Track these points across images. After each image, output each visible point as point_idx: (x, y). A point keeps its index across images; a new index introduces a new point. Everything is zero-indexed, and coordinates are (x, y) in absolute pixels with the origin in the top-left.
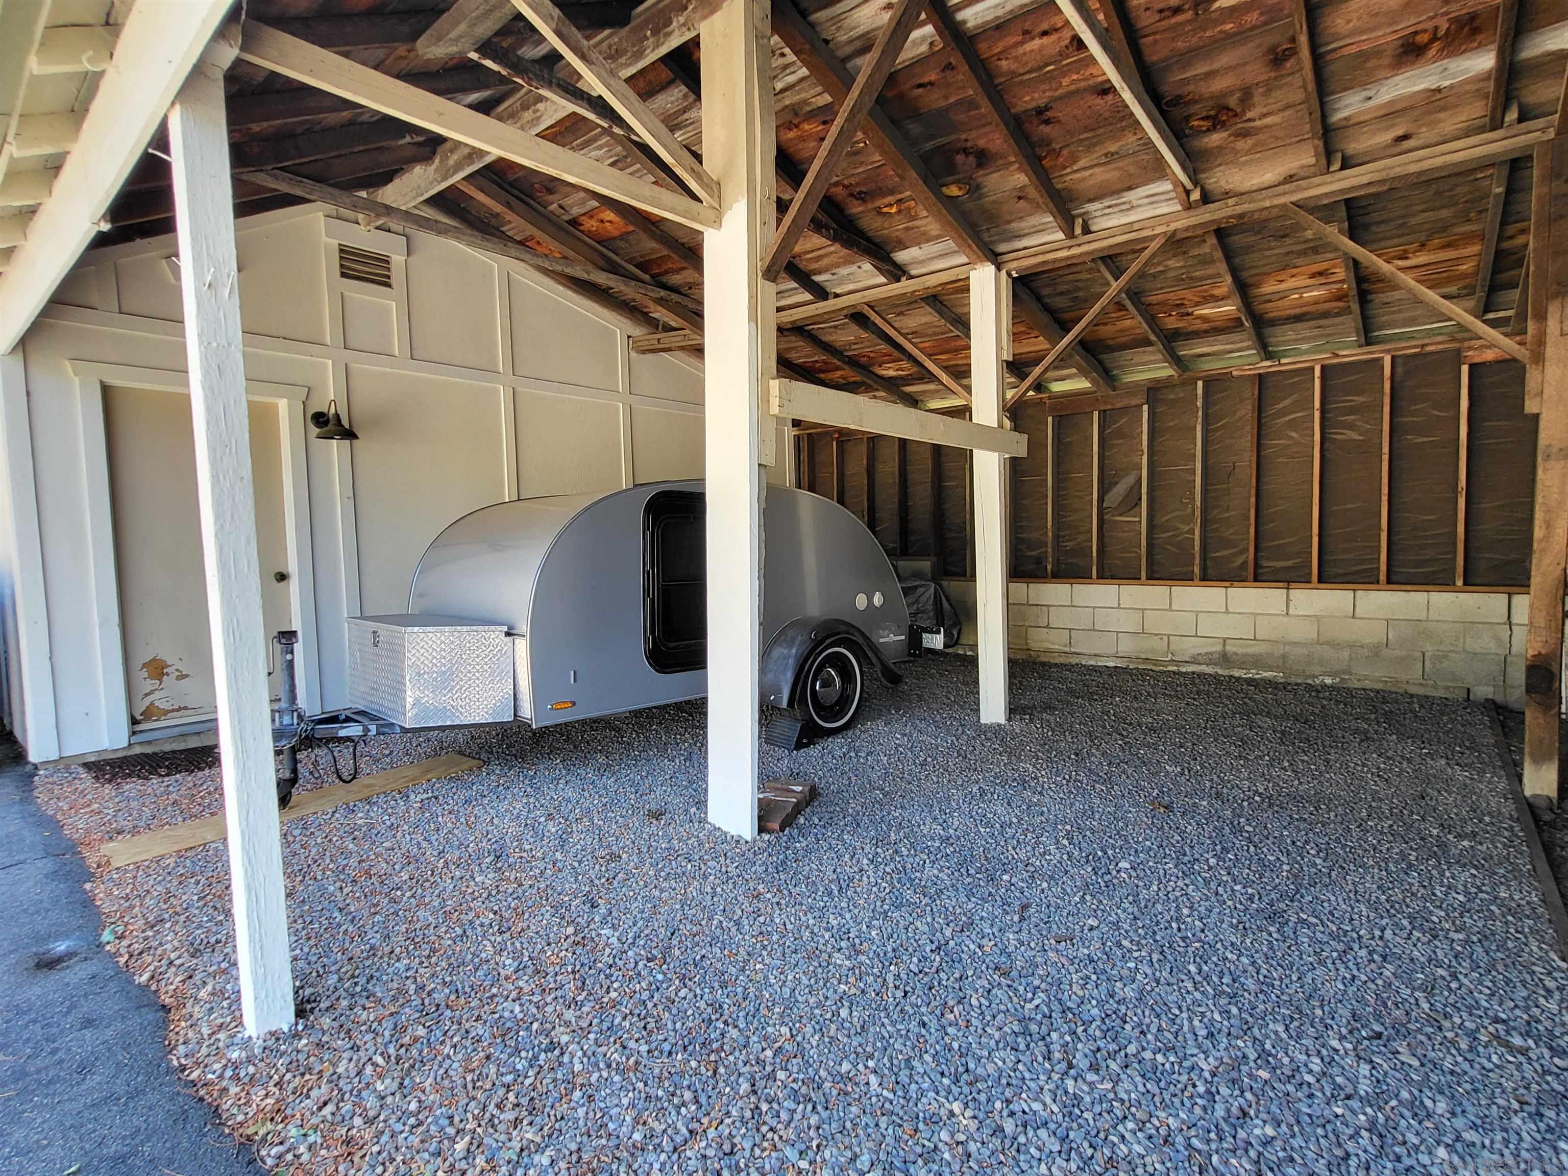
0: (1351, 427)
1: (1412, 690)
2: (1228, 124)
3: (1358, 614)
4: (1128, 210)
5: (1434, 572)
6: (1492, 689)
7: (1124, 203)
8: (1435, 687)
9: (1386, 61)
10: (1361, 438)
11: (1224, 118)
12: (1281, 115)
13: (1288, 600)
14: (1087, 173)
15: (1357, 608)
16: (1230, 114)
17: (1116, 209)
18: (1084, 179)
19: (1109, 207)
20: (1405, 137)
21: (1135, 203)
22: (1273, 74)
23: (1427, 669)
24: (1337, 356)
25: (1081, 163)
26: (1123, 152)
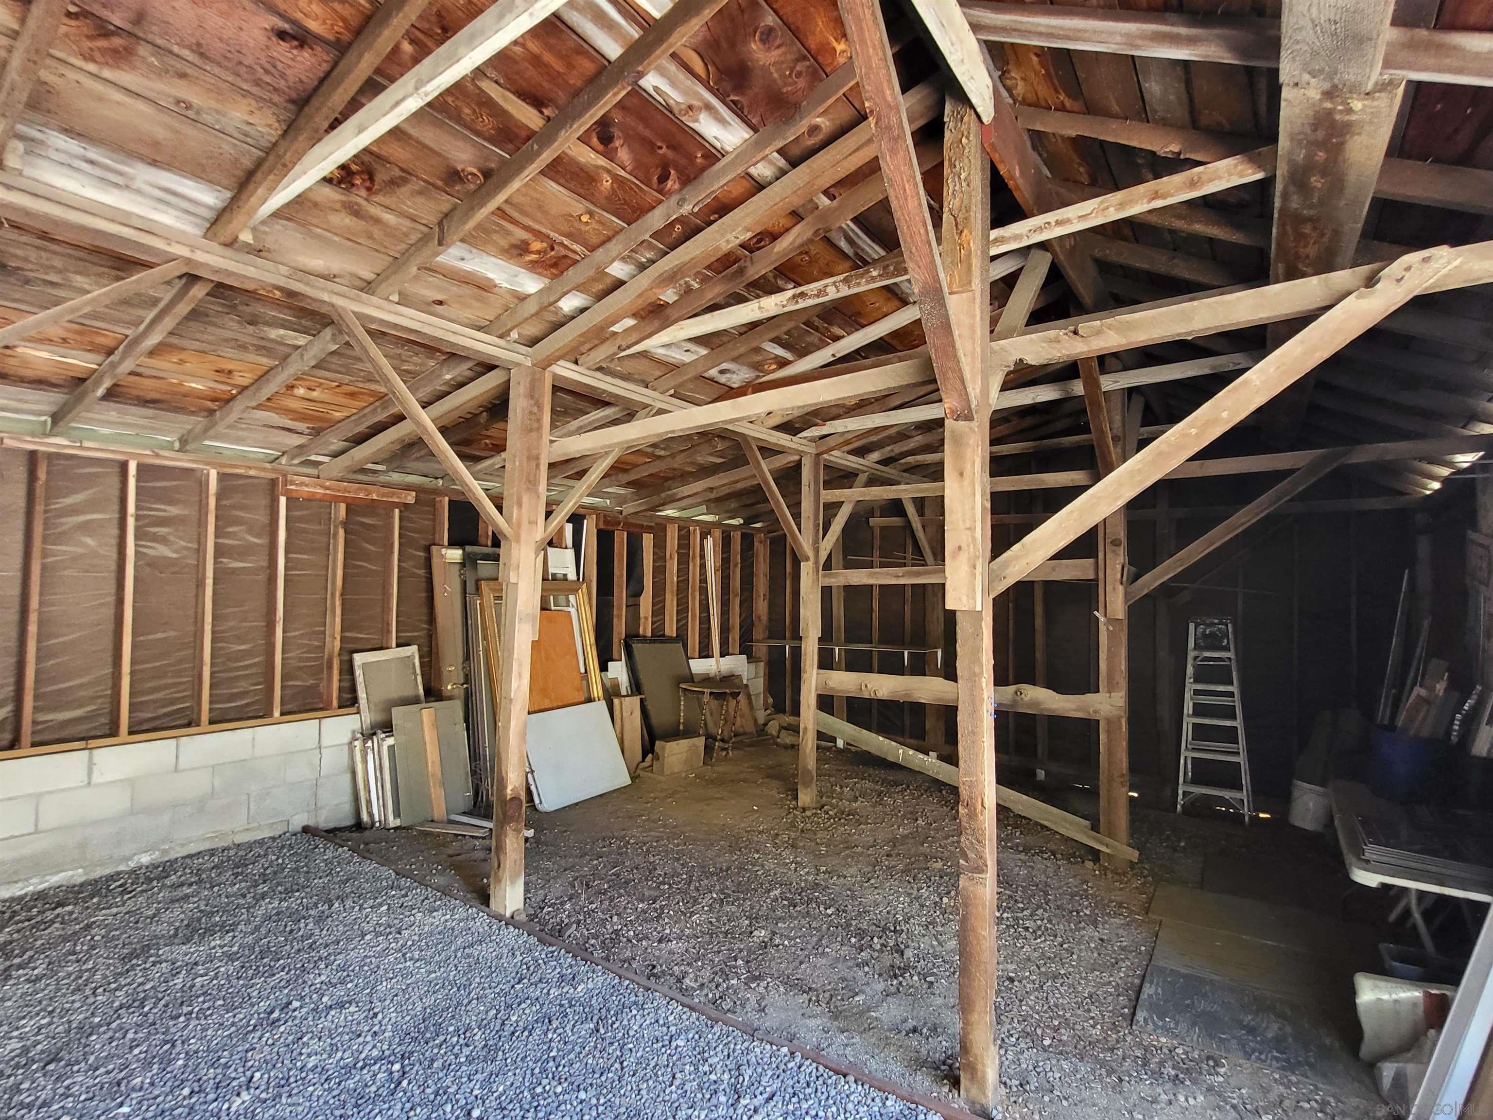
0: (163, 540)
1: (240, 839)
2: (354, 190)
3: (182, 764)
4: (116, 185)
5: (248, 705)
6: (306, 814)
7: (121, 174)
8: (259, 827)
9: (504, 243)
10: (174, 556)
11: (358, 182)
12: (400, 220)
13: (91, 764)
14: (117, 96)
15: (181, 758)
16: (368, 184)
17: (98, 172)
18: (101, 99)
19: (92, 162)
20: (440, 303)
21: (138, 184)
22: (440, 183)
23: (252, 811)
24: (157, 455)
25: (126, 78)
26: (206, 118)
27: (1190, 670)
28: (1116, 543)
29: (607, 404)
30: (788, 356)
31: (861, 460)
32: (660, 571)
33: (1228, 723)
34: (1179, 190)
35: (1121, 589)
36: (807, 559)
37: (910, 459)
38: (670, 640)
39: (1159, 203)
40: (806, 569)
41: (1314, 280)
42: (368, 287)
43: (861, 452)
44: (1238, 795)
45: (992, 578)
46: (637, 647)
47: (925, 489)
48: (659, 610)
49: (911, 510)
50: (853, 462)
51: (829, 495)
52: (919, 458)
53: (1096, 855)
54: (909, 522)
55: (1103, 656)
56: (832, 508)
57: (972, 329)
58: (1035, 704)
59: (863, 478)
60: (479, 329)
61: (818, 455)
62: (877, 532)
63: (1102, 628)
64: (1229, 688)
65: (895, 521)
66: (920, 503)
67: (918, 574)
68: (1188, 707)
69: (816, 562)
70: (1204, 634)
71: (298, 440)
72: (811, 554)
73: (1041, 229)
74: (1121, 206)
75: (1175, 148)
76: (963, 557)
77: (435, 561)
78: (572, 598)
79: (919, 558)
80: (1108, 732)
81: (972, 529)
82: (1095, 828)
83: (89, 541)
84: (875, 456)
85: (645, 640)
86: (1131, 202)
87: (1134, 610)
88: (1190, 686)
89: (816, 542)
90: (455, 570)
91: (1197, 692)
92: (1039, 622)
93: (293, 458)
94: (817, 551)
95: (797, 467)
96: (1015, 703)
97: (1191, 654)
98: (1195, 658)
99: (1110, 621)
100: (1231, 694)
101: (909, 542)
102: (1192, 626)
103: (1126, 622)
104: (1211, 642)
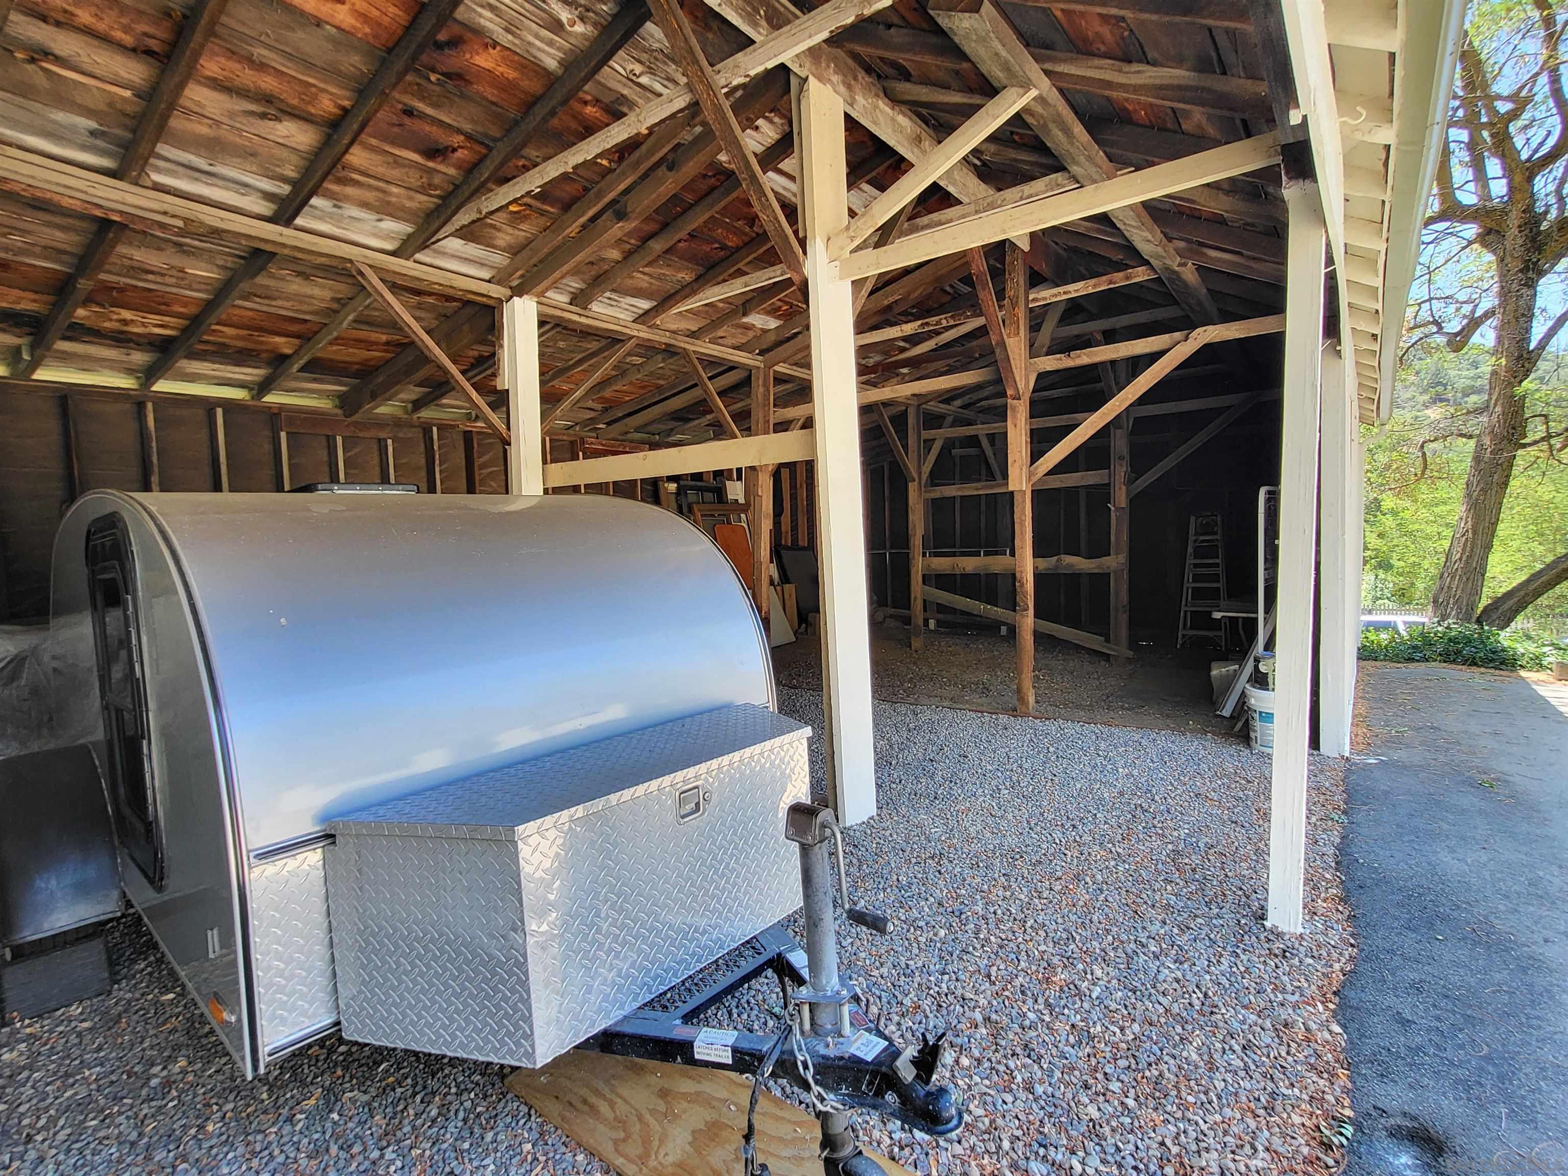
27: (1190, 550)
28: (1121, 458)
29: (786, 382)
30: (907, 346)
31: (948, 407)
32: (794, 497)
33: (1215, 585)
34: (1121, 280)
35: (1124, 488)
36: (914, 480)
37: (983, 403)
38: (803, 549)
39: (1112, 286)
40: (912, 487)
41: (1167, 336)
42: (693, 335)
43: (947, 401)
44: (1217, 633)
45: (1030, 475)
46: (783, 553)
47: (994, 428)
48: (794, 528)
49: (985, 443)
50: (943, 408)
51: (926, 434)
52: (991, 402)
53: (1107, 657)
54: (983, 451)
55: (1113, 532)
56: (929, 443)
57: (1020, 355)
58: (1070, 566)
59: (949, 419)
60: (734, 348)
61: (919, 405)
62: (958, 461)
63: (1113, 515)
64: (1217, 561)
65: (972, 451)
66: (992, 437)
67: (992, 487)
68: (1189, 576)
69: (920, 483)
70: (1201, 524)
71: (592, 414)
72: (915, 475)
73: (1056, 295)
74: (1095, 286)
75: (1121, 257)
76: (1017, 465)
77: (662, 492)
78: (743, 516)
79: (991, 476)
80: (1116, 581)
81: (1021, 452)
82: (1108, 640)
83: (493, 484)
84: (958, 403)
85: (787, 548)
86: (1099, 285)
87: (1133, 501)
88: (1190, 561)
89: (919, 467)
90: (673, 497)
91: (1195, 566)
92: (1083, 522)
93: (586, 426)
94: (920, 474)
95: (904, 414)
96: (1057, 567)
97: (1192, 538)
98: (1195, 541)
99: (1117, 509)
100: (1217, 565)
101: (983, 466)
102: (1193, 519)
103: (1128, 511)
104: (1207, 529)
